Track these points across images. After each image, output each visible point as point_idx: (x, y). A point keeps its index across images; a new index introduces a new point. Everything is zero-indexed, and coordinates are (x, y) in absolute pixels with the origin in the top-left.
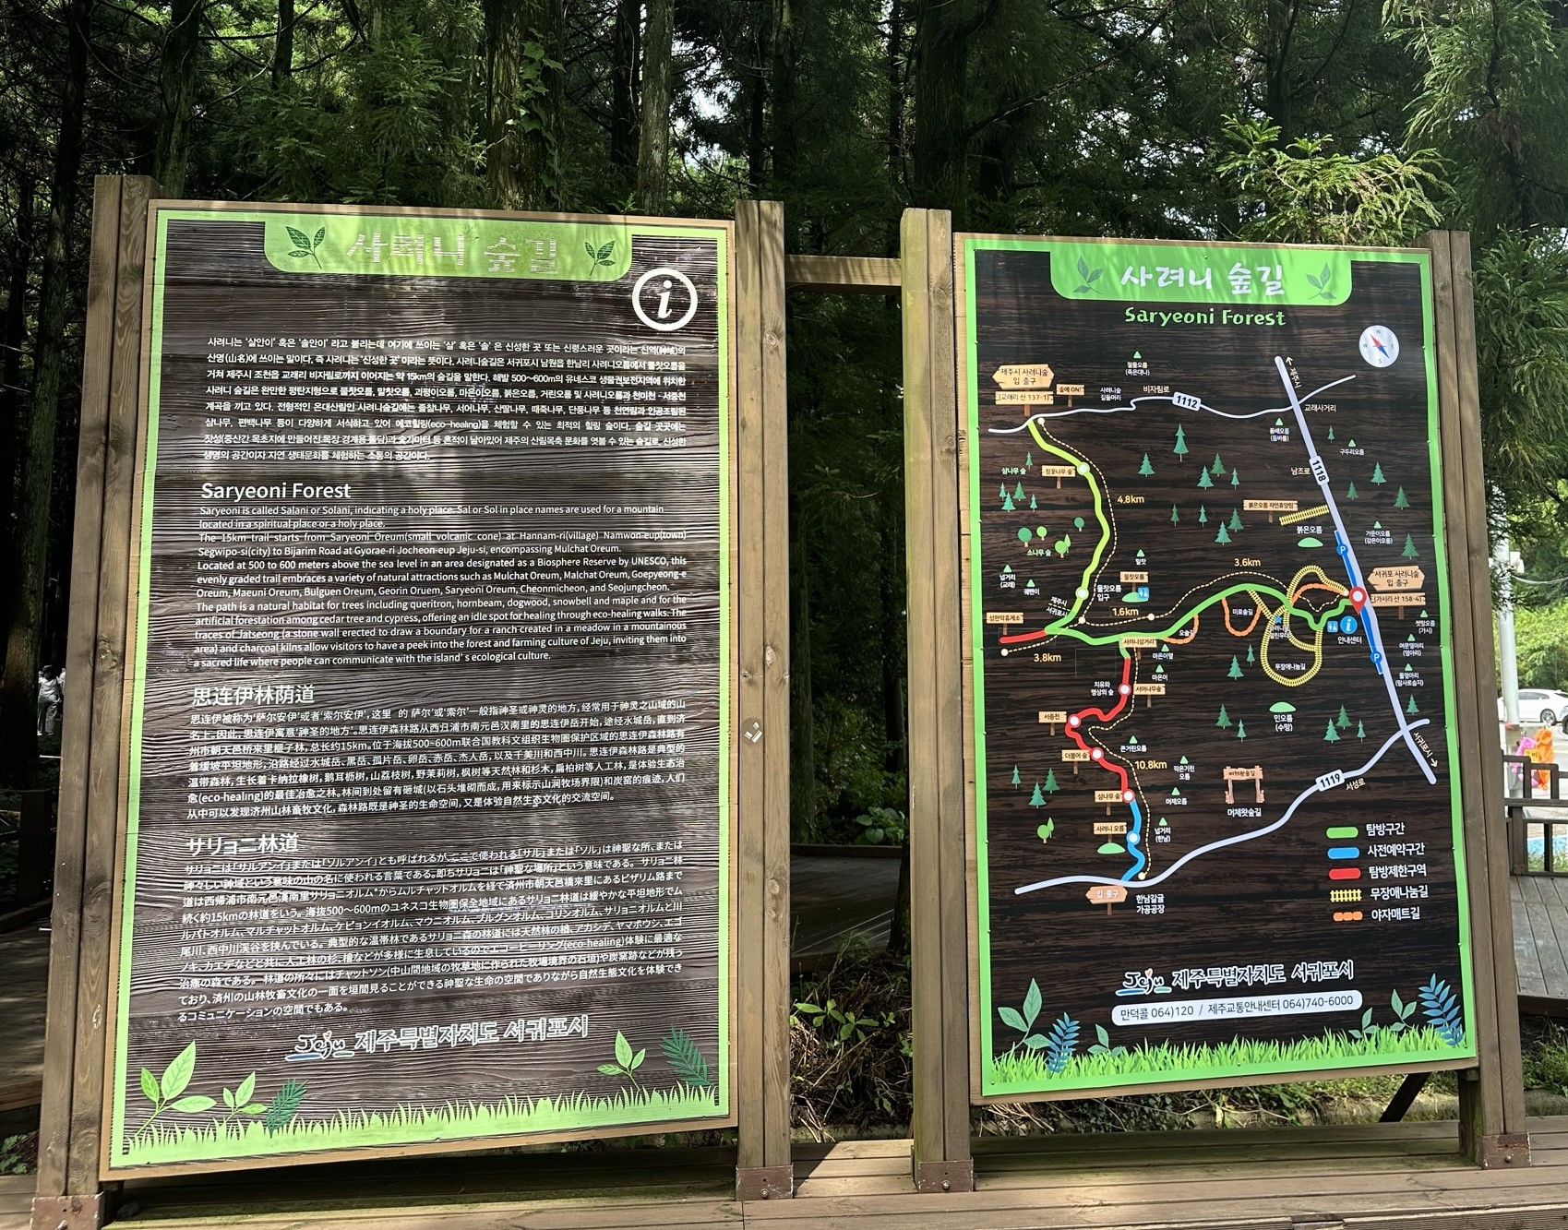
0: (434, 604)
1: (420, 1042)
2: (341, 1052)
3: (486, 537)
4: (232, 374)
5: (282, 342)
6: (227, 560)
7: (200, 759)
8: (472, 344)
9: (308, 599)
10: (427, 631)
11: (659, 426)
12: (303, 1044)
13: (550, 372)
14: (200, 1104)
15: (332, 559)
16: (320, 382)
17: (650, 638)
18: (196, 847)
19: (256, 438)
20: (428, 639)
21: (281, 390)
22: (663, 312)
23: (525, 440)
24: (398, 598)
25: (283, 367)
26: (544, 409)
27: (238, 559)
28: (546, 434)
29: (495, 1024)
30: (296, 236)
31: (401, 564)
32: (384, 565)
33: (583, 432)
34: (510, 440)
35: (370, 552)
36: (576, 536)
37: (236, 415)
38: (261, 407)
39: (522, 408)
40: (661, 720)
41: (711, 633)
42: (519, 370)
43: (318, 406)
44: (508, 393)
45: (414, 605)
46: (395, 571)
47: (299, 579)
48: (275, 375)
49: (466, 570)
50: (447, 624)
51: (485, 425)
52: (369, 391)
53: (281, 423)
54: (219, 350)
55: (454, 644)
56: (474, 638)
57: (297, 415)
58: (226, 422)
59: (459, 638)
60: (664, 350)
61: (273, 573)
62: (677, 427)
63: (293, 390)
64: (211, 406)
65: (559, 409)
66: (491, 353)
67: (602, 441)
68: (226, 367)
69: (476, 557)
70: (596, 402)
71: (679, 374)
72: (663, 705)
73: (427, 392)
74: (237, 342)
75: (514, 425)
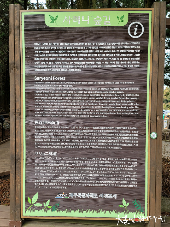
0: (83, 104)
1: (82, 196)
2: (66, 197)
3: (94, 89)
4: (39, 52)
5: (50, 44)
6: (40, 93)
7: (37, 135)
8: (91, 44)
9: (57, 102)
10: (82, 110)
11: (133, 62)
12: (59, 195)
13: (108, 50)
14: (39, 205)
15: (62, 93)
16: (58, 53)
17: (130, 113)
18: (37, 153)
19: (45, 66)
20: (82, 112)
21: (50, 55)
22: (135, 34)
23: (102, 66)
24: (76, 102)
25: (50, 50)
26: (107, 59)
27: (43, 93)
28: (107, 65)
29: (97, 194)
30: (51, 17)
31: (76, 95)
32: (73, 95)
33: (115, 64)
34: (99, 66)
35: (70, 92)
36: (114, 89)
37: (41, 61)
38: (46, 59)
39: (102, 59)
40: (133, 132)
41: (144, 112)
42: (101, 49)
43: (58, 59)
44: (99, 55)
45: (79, 104)
46: (75, 96)
47: (55, 98)
48: (48, 52)
49: (90, 97)
50: (86, 109)
51: (94, 63)
52: (68, 55)
53: (50, 63)
54: (37, 46)
55: (88, 113)
56: (92, 112)
57: (53, 61)
58: (39, 63)
59: (88, 112)
60: (135, 43)
61: (50, 96)
62: (137, 62)
63: (53, 55)
64: (35, 59)
65: (110, 59)
66: (95, 45)
67: (120, 66)
68: (38, 50)
69: (92, 94)
70: (118, 57)
71: (138, 49)
72: (133, 128)
73: (81, 55)
74: (40, 44)
75: (100, 63)
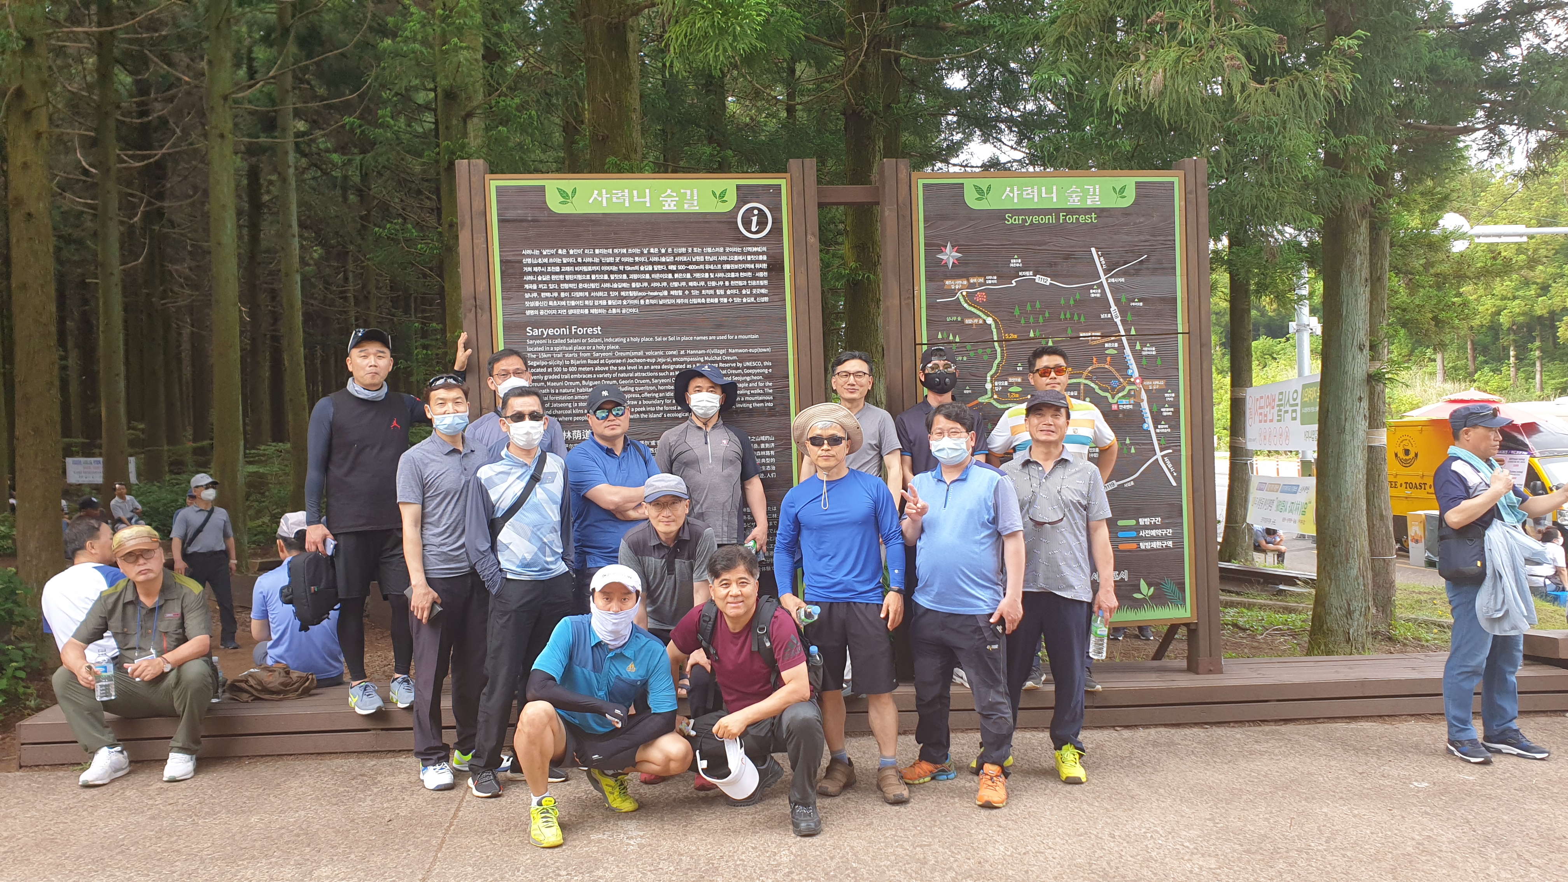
0: (647, 388)
3: (670, 353)
4: (536, 269)
5: (560, 251)
6: (543, 367)
8: (656, 250)
9: (585, 386)
10: (645, 402)
11: (754, 291)
13: (697, 263)
15: (595, 365)
16: (581, 273)
17: (755, 405)
19: (551, 303)
20: (645, 406)
21: (562, 277)
22: (754, 229)
23: (686, 301)
24: (630, 385)
25: (561, 265)
26: (695, 284)
27: (548, 366)
28: (696, 297)
30: (562, 193)
31: (629, 368)
32: (620, 368)
33: (715, 296)
34: (679, 301)
35: (613, 361)
36: (715, 351)
37: (540, 291)
38: (552, 286)
39: (684, 284)
40: (763, 446)
41: (785, 402)
42: (681, 263)
43: (581, 285)
44: (676, 276)
45: (637, 389)
46: (626, 371)
47: (579, 376)
48: (557, 269)
49: (662, 370)
50: (654, 398)
51: (666, 293)
52: (606, 277)
53: (563, 295)
54: (528, 256)
55: (658, 408)
57: (571, 290)
58: (535, 295)
59: (660, 405)
60: (755, 249)
61: (565, 373)
62: (764, 291)
63: (568, 277)
64: (527, 286)
65: (703, 283)
66: (666, 254)
67: (725, 300)
68: (533, 265)
69: (666, 363)
70: (721, 279)
71: (763, 262)
72: (763, 438)
73: (635, 276)
74: (537, 252)
75: (680, 293)
